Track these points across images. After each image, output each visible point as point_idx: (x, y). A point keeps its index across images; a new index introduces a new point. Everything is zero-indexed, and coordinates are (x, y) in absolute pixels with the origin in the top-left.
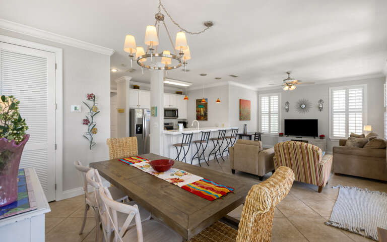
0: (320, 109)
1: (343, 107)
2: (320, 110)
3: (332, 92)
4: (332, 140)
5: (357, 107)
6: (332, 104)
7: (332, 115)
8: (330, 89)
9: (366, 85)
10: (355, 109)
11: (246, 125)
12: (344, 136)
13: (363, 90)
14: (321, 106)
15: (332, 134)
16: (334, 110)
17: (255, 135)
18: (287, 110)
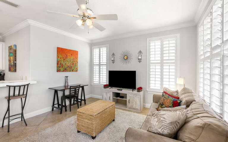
0: (140, 60)
1: (158, 58)
2: (140, 62)
3: (149, 43)
4: (149, 92)
5: (170, 58)
6: (149, 55)
7: (149, 66)
8: (148, 39)
9: (178, 35)
10: (169, 60)
11: (67, 77)
12: (159, 88)
13: (176, 41)
14: (140, 58)
15: (149, 86)
16: (151, 62)
17: (70, 89)
18: (113, 61)
